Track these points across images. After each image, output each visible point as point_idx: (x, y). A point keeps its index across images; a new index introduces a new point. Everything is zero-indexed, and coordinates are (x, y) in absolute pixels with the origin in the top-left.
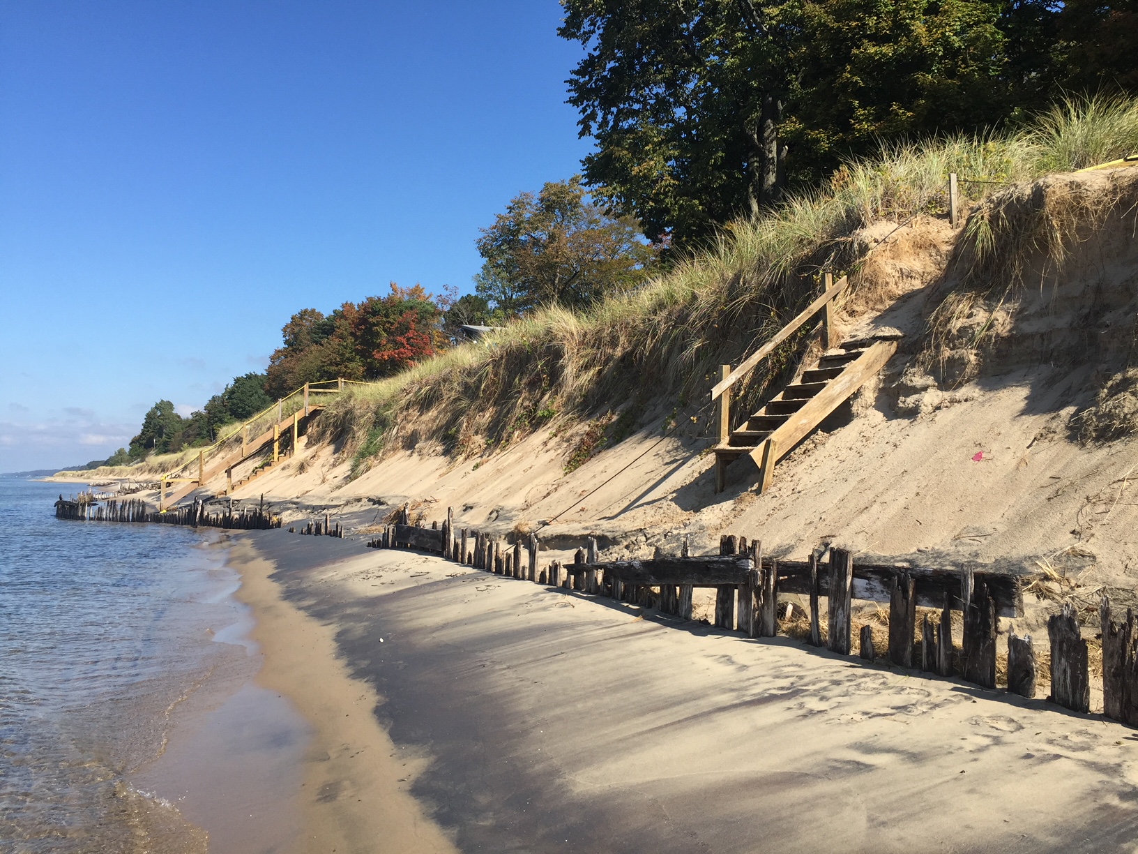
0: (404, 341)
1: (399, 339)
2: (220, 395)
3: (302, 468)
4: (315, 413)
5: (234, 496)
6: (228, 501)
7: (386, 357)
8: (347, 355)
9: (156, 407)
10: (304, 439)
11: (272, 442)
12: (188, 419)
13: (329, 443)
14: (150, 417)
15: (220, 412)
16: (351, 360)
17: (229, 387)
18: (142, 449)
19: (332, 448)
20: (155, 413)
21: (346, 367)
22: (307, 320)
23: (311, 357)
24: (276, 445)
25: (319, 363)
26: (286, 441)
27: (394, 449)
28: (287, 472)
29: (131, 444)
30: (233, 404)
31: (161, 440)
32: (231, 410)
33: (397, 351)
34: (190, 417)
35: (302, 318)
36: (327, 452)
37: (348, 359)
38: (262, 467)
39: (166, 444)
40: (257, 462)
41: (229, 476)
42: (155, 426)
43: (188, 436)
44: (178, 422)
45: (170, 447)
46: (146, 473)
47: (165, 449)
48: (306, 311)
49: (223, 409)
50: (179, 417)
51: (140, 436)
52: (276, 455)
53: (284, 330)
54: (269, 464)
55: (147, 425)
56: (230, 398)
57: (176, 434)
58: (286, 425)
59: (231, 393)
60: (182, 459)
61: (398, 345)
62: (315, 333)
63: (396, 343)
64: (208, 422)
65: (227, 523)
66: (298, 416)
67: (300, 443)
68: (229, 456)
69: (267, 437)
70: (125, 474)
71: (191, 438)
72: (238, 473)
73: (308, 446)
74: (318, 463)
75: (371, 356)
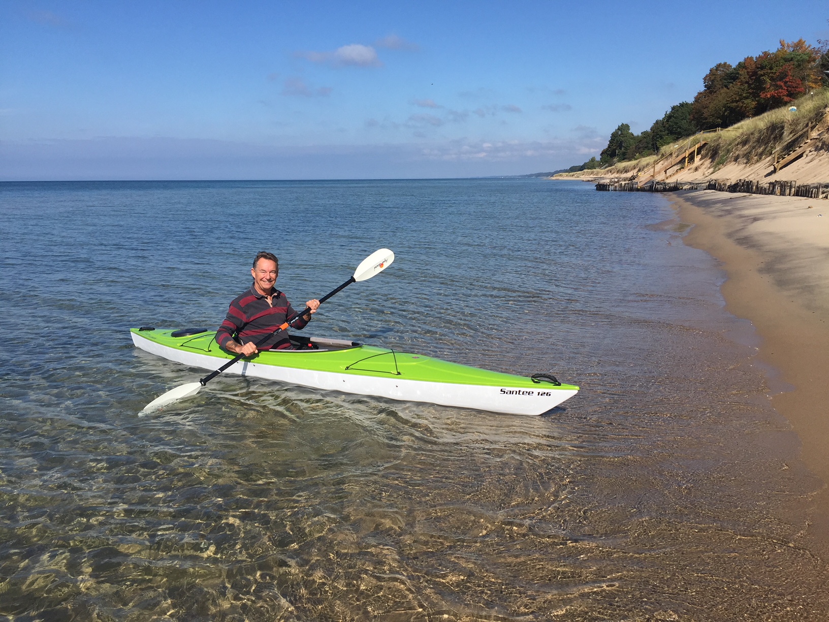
0: (782, 84)
1: (779, 83)
2: (661, 119)
3: (696, 169)
4: (705, 144)
5: (667, 181)
6: (665, 183)
7: (769, 96)
8: (744, 95)
9: (618, 129)
10: (700, 156)
11: (685, 158)
12: (638, 136)
13: (709, 158)
14: (614, 136)
15: (661, 131)
16: (746, 98)
17: (668, 113)
18: (609, 158)
19: (710, 160)
20: (617, 133)
21: (743, 103)
22: (720, 70)
23: (720, 98)
24: (687, 159)
25: (725, 102)
26: (691, 158)
27: (730, 161)
28: (690, 171)
29: (601, 154)
30: (670, 126)
31: (621, 151)
32: (668, 129)
33: (776, 92)
34: (640, 134)
35: (717, 70)
36: (708, 162)
37: (745, 97)
38: (680, 169)
39: (624, 154)
40: (678, 167)
41: (666, 173)
42: (617, 141)
43: (639, 148)
44: (632, 139)
45: (627, 156)
46: (615, 174)
47: (624, 157)
48: (720, 64)
49: (663, 129)
50: (633, 135)
51: (607, 149)
52: (686, 164)
53: (705, 79)
54: (683, 168)
55: (611, 142)
56: (667, 121)
57: (631, 147)
58: (691, 150)
59: (669, 117)
60: (638, 164)
61: (778, 87)
62: (725, 79)
63: (777, 86)
64: (653, 138)
65: (665, 190)
66: (697, 146)
67: (697, 159)
68: (666, 163)
69: (683, 156)
70: (600, 174)
71: (641, 150)
72: (669, 172)
73: (701, 159)
74: (703, 167)
75: (759, 96)
